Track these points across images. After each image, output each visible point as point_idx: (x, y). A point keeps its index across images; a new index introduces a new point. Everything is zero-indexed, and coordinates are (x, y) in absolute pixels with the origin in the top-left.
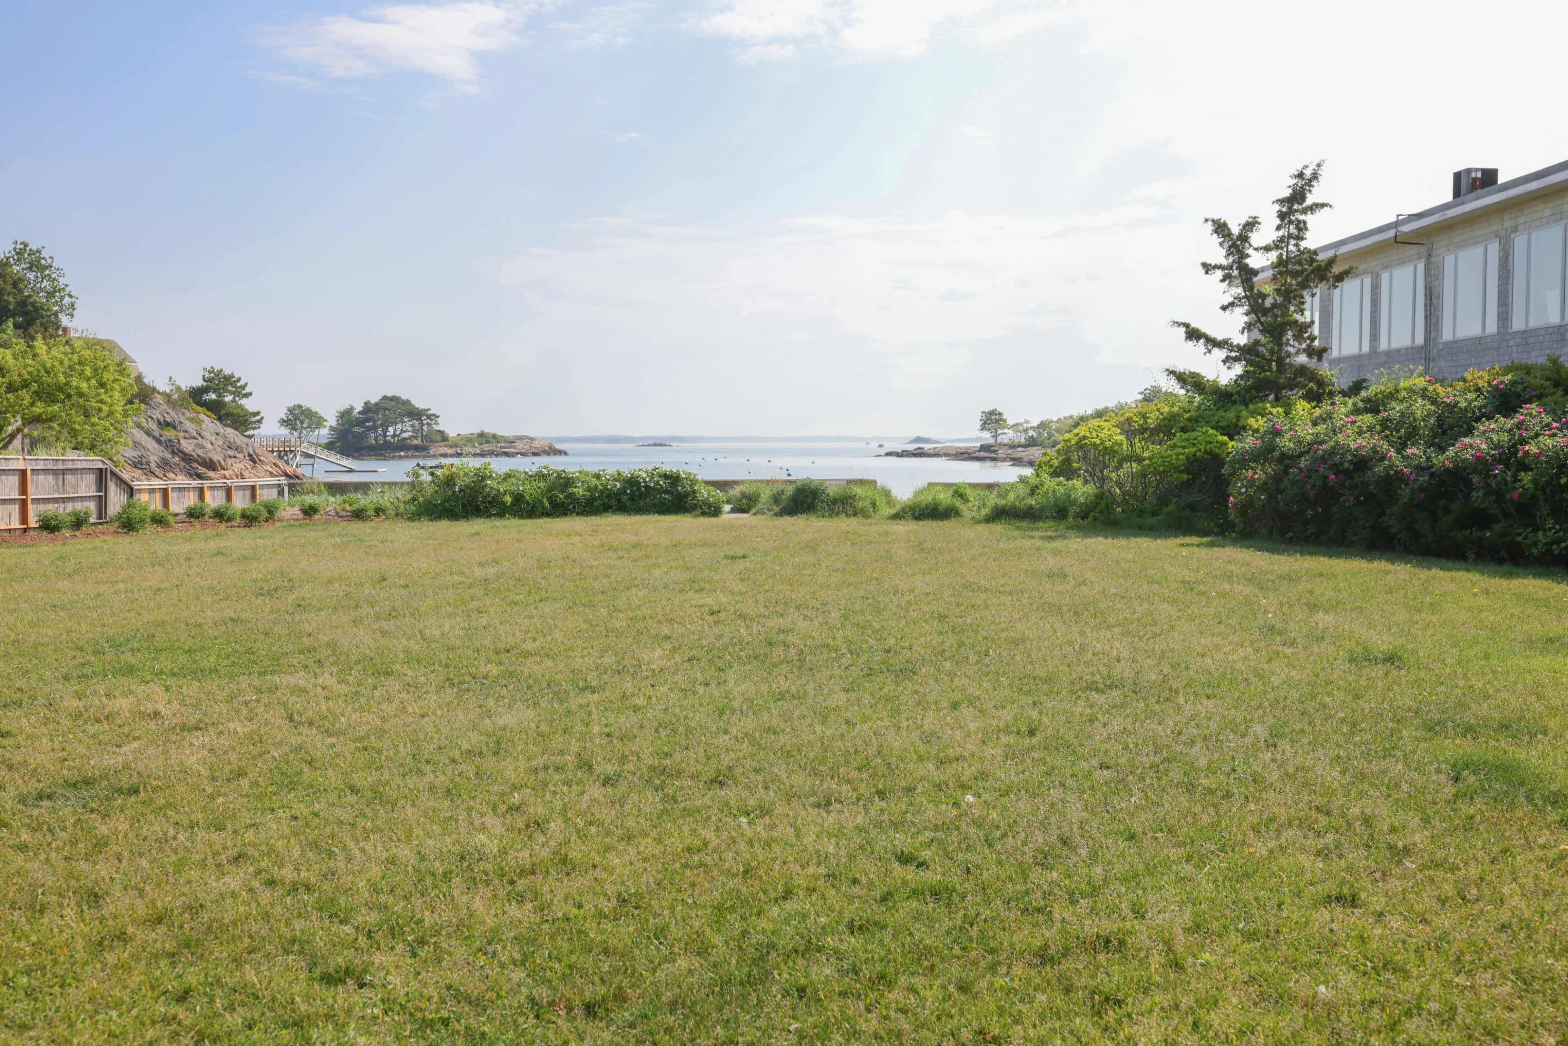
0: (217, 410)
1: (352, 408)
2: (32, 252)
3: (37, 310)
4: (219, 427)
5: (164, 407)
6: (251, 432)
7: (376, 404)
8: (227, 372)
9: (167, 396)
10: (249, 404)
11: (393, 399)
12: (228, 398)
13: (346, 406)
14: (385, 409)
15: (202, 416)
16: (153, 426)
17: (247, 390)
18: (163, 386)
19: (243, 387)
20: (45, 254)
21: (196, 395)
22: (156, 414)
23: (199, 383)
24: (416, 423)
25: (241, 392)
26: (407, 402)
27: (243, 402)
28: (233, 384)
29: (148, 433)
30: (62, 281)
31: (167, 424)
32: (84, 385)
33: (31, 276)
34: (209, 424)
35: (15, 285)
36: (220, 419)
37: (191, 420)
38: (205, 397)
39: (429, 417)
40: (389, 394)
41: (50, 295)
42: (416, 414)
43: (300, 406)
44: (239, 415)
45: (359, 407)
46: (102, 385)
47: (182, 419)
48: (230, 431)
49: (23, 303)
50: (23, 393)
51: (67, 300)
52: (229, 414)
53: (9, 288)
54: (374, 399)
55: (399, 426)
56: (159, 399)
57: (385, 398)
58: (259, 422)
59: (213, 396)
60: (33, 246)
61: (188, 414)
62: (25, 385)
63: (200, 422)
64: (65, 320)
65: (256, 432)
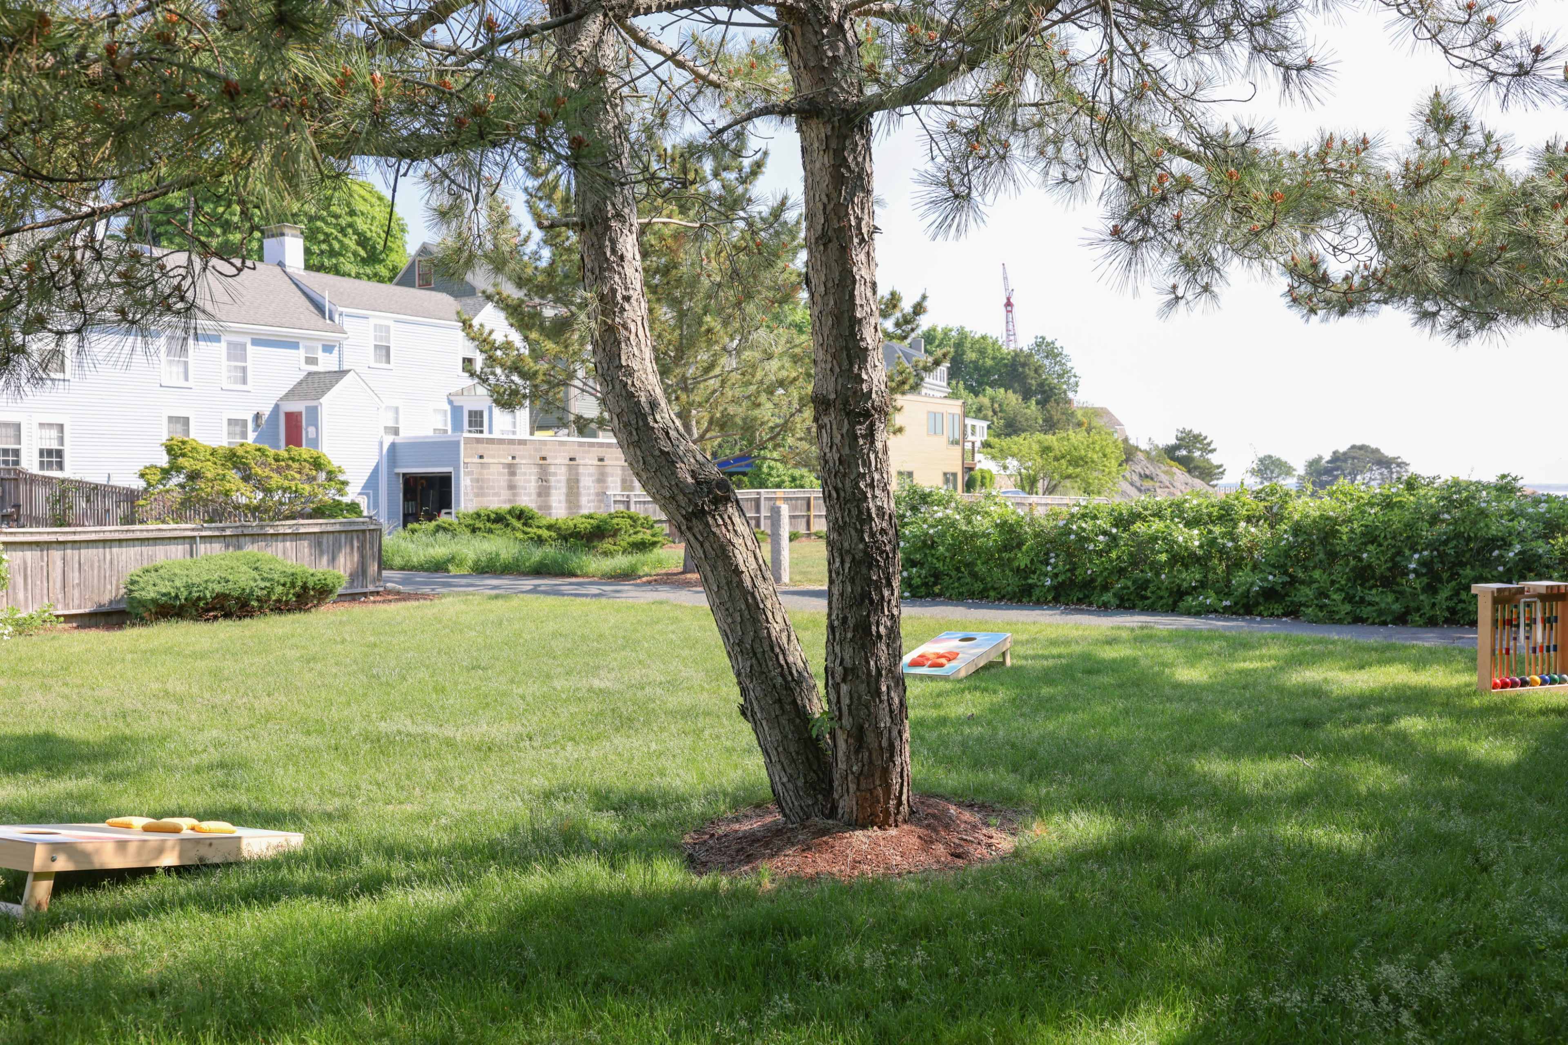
0: (1186, 463)
1: (1320, 458)
2: (1048, 344)
3: (1051, 389)
4: (1187, 477)
5: (1145, 462)
6: (1214, 482)
7: (1345, 454)
8: (1196, 432)
9: (1147, 453)
10: (1214, 459)
11: (1362, 448)
12: (1197, 454)
13: (1314, 456)
14: (1354, 458)
15: (1174, 469)
16: (1136, 478)
17: (1212, 447)
18: (1144, 445)
19: (1209, 444)
20: (1057, 345)
21: (1170, 452)
22: (1139, 469)
23: (1173, 441)
24: (1385, 471)
25: (1207, 448)
26: (1377, 451)
27: (1210, 456)
28: (1201, 442)
29: (1132, 484)
30: (1069, 364)
31: (1147, 476)
32: (1095, 456)
33: (1047, 362)
34: (1180, 475)
35: (1036, 371)
36: (1189, 472)
37: (1166, 473)
38: (1178, 453)
39: (1399, 465)
40: (1358, 443)
41: (1060, 376)
42: (1384, 462)
43: (1270, 457)
44: (1205, 468)
45: (1327, 457)
46: (1105, 456)
47: (1159, 472)
48: (1198, 483)
49: (1041, 385)
50: (1063, 461)
51: (1073, 380)
52: (1196, 468)
53: (1032, 374)
54: (1343, 448)
55: (1368, 475)
56: (1140, 455)
57: (1353, 447)
58: (1222, 473)
59: (1184, 452)
60: (1049, 339)
61: (1163, 468)
62: (1063, 457)
63: (1172, 474)
64: (1070, 395)
65: (1220, 482)
